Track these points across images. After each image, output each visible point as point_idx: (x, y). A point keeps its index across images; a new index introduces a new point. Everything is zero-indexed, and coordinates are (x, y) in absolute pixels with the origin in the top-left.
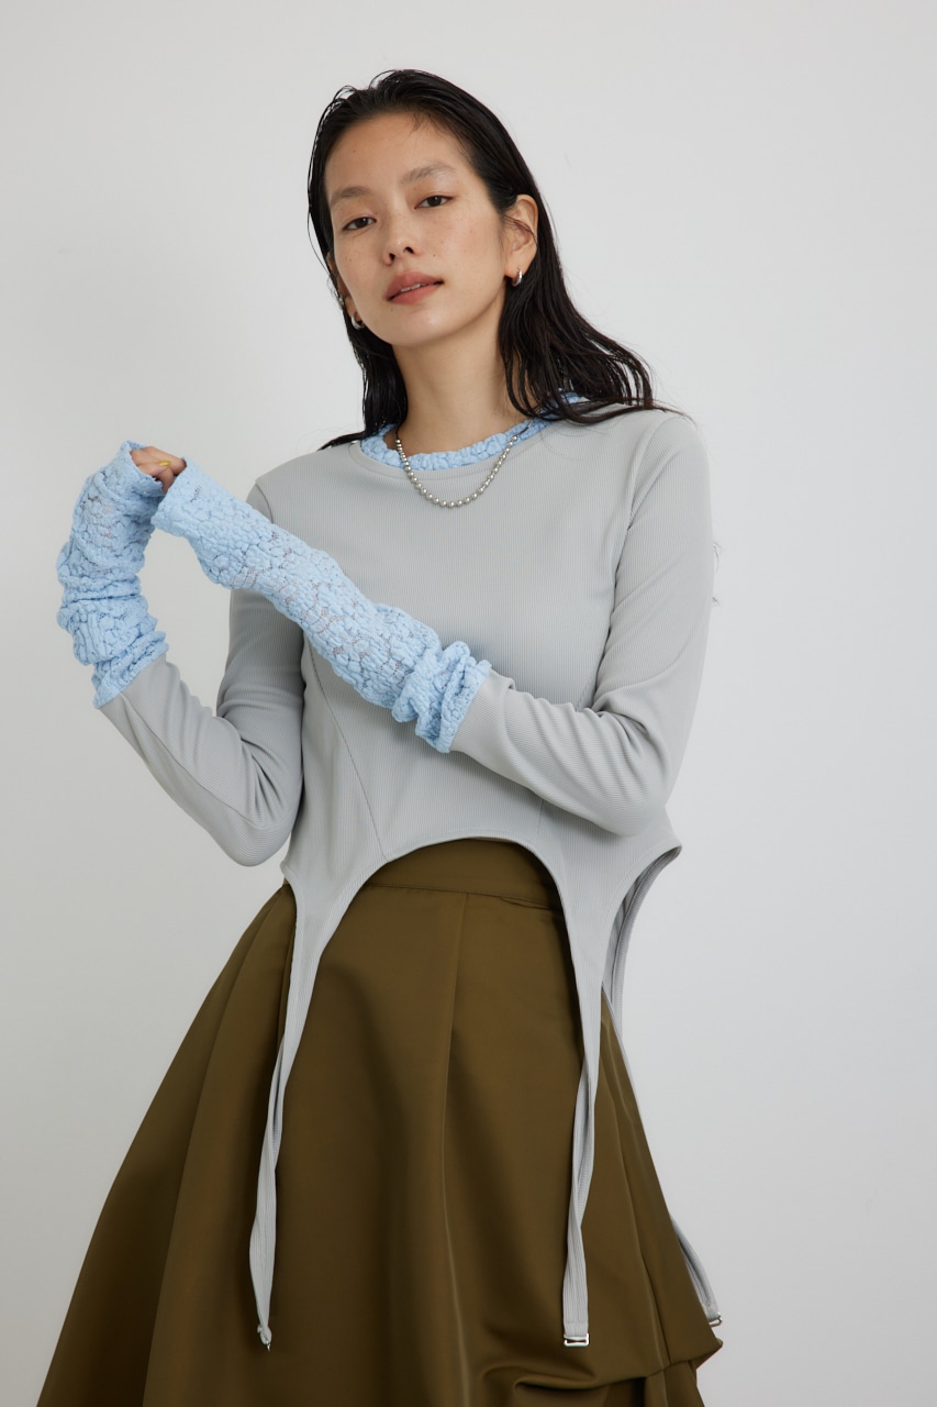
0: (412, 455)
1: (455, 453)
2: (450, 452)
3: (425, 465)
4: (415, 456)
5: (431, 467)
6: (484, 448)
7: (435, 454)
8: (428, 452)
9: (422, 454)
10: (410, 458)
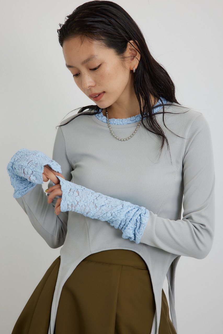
0: (111, 118)
1: (125, 119)
2: (123, 119)
3: (115, 123)
4: (112, 119)
5: (117, 124)
6: (135, 118)
7: (118, 119)
8: (116, 118)
9: (114, 119)
10: (110, 120)
